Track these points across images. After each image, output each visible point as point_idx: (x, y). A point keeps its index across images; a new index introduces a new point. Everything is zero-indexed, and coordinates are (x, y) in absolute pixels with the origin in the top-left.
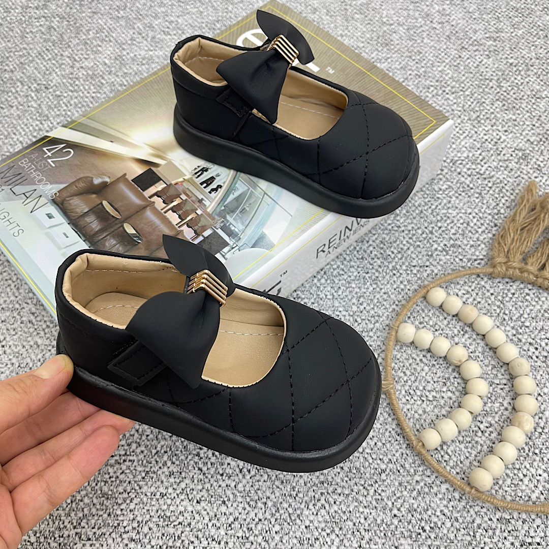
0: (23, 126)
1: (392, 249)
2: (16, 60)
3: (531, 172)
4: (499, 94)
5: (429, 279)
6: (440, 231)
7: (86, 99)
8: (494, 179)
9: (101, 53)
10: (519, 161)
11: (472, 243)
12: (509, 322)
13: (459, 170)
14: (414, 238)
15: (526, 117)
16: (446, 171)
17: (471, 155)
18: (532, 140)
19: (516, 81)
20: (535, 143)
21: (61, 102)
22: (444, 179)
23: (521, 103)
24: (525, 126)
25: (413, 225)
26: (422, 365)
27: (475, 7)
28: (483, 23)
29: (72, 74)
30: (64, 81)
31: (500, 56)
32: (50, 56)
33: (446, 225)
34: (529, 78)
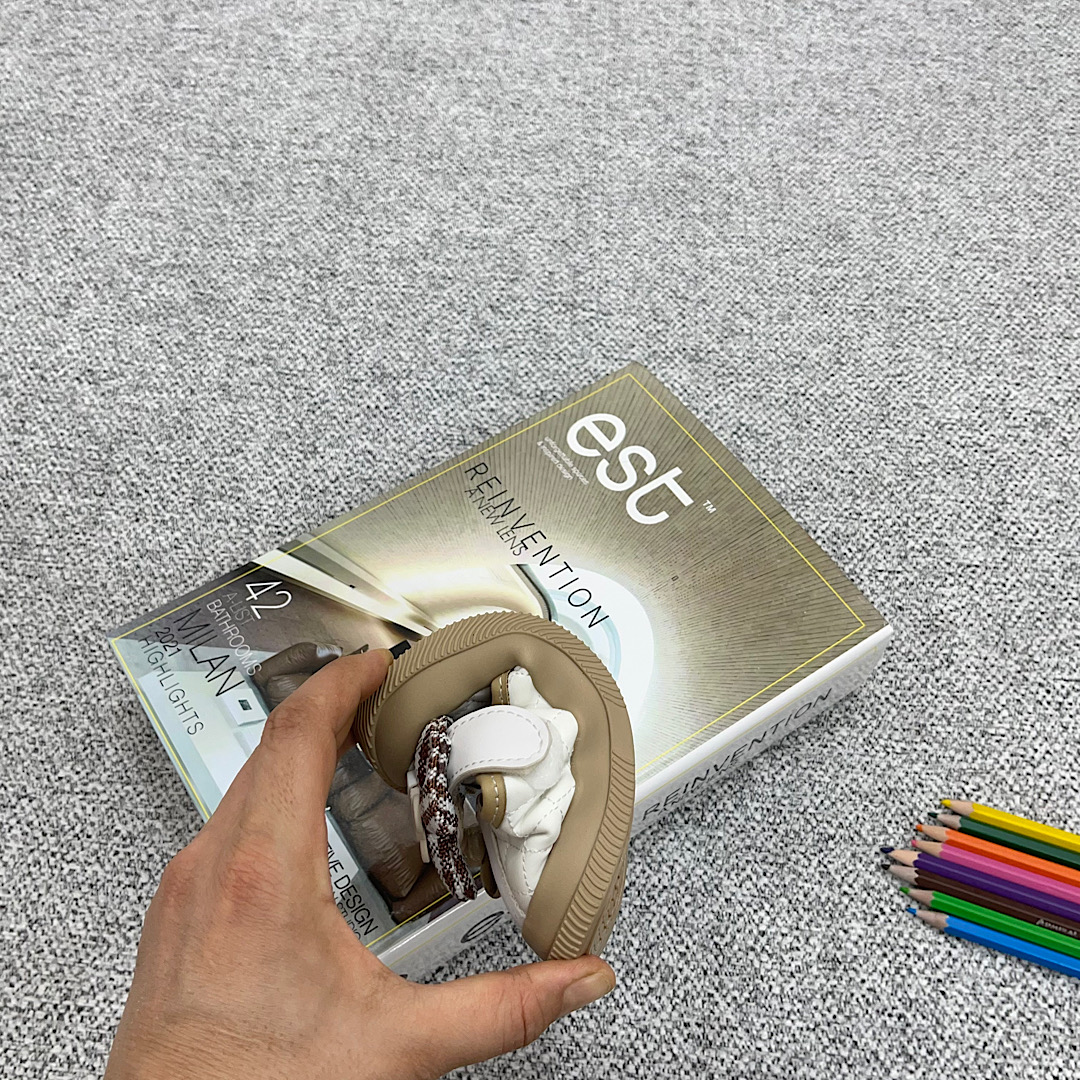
0: (303, 331)
1: (850, 545)
2: (284, 229)
3: (1053, 446)
4: (1009, 328)
5: (902, 590)
6: (919, 524)
7: (393, 297)
8: (1000, 453)
9: (409, 225)
10: (1036, 428)
11: (964, 543)
12: (1012, 655)
13: (947, 438)
14: (881, 531)
15: (1048, 364)
16: (928, 437)
17: (965, 417)
18: (1056, 399)
19: (1035, 311)
20: (1061, 403)
21: (357, 299)
22: (926, 449)
23: (1042, 344)
24: (1047, 378)
25: (879, 513)
26: (889, 706)
27: (977, 189)
28: (989, 216)
29: (369, 255)
30: (358, 266)
31: (1013, 268)
32: (334, 226)
33: (927, 515)
34: (1055, 307)
